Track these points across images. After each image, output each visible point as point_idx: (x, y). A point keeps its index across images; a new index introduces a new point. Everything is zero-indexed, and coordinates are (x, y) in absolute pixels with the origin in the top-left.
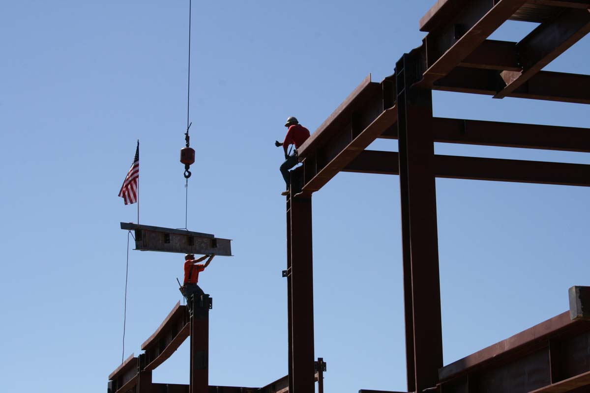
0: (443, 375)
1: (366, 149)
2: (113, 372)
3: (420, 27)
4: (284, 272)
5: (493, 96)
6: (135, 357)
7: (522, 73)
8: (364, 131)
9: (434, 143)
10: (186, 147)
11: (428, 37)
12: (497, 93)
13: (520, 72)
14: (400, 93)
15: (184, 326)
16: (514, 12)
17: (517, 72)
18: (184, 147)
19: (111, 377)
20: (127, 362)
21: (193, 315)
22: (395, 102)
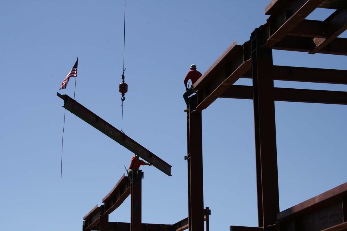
0: (279, 217)
1: (234, 84)
2: (86, 215)
3: (265, 12)
4: (185, 157)
5: (309, 53)
6: (98, 207)
7: (326, 39)
8: (232, 74)
9: (274, 81)
11: (270, 18)
12: (311, 51)
14: (253, 52)
15: (127, 188)
16: (321, 3)
17: (323, 39)
18: (121, 83)
19: (85, 218)
20: (94, 209)
21: (132, 182)
22: (251, 56)
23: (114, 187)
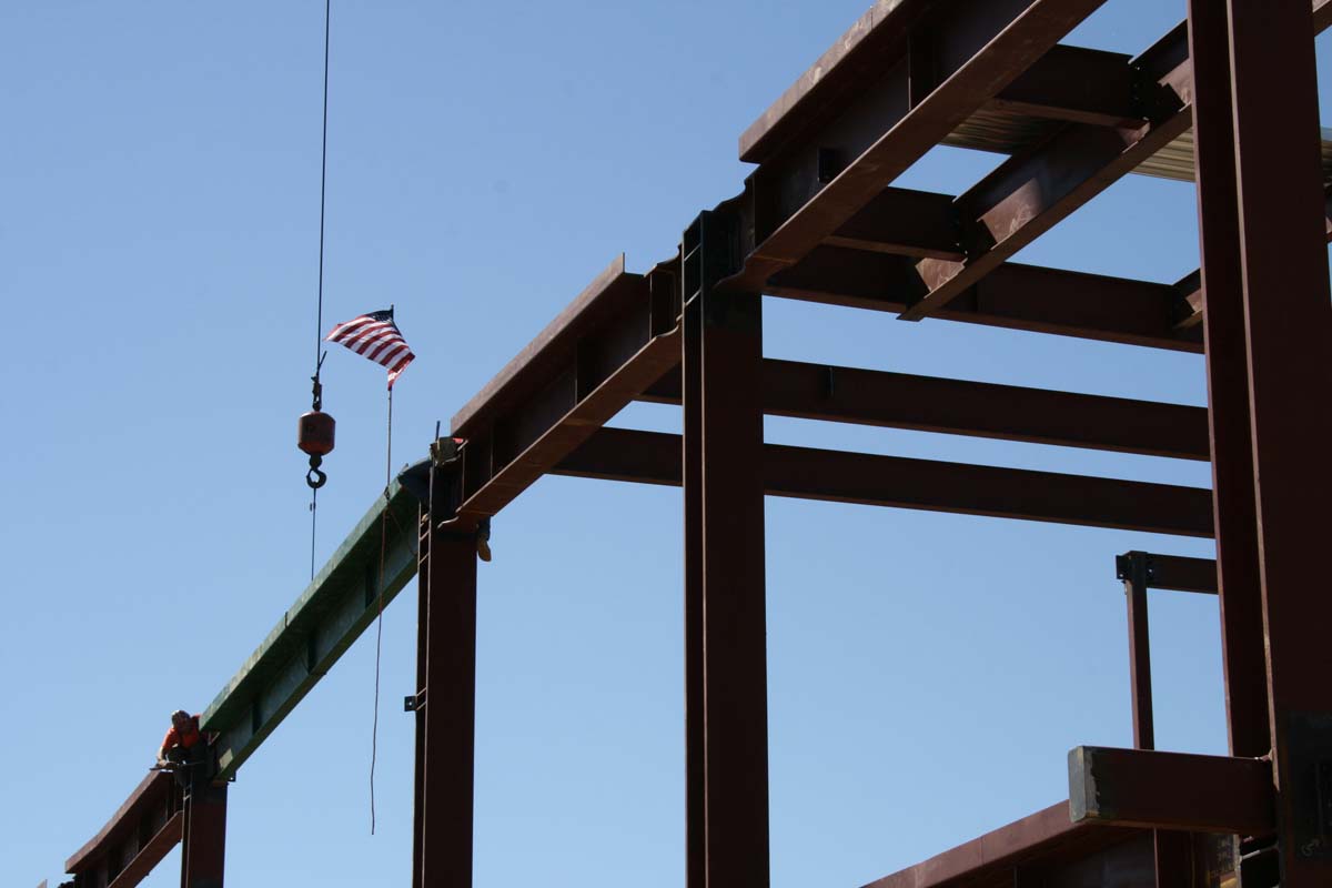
1: (608, 424)
4: (408, 699)
5: (898, 315)
7: (965, 264)
8: (604, 384)
9: (765, 416)
10: (313, 410)
12: (909, 308)
13: (961, 264)
14: (690, 301)
16: (952, 127)
17: (956, 263)
18: (309, 411)
21: (190, 795)
22: (678, 318)
23: (118, 813)
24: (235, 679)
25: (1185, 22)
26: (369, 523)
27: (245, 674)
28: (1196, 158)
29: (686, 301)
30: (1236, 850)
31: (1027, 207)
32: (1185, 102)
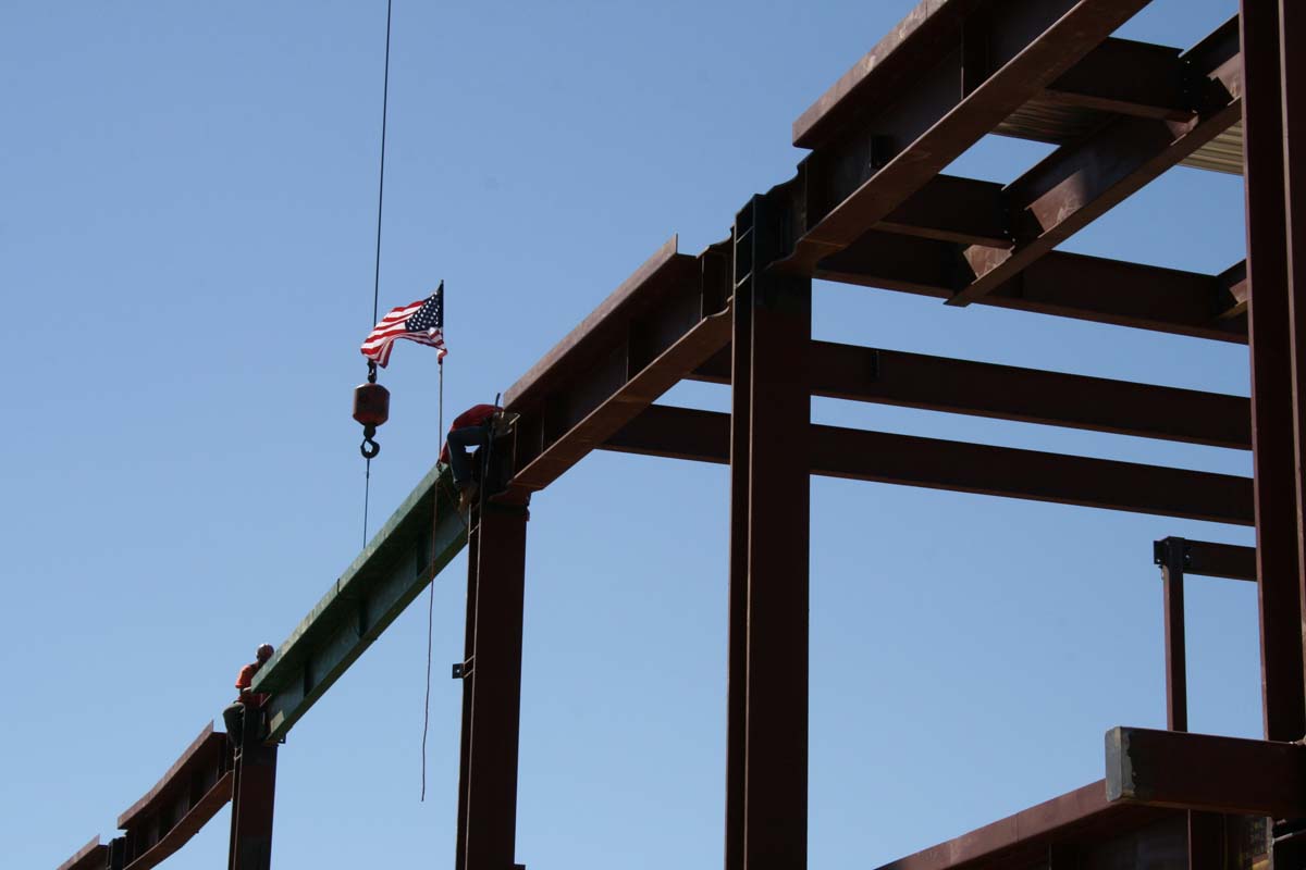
1: (656, 402)
3: (791, 139)
4: (456, 667)
5: (945, 300)
6: (101, 843)
7: (1012, 252)
8: (656, 361)
9: (812, 397)
10: (368, 382)
11: (809, 159)
12: (956, 293)
13: (1009, 251)
14: (742, 281)
15: (220, 777)
16: (1003, 117)
17: (1004, 251)
18: (364, 383)
20: (83, 854)
21: (241, 755)
22: (729, 299)
23: (170, 771)
24: (287, 642)
25: (1237, 17)
26: (422, 493)
27: (297, 638)
28: (1244, 152)
29: (737, 283)
30: (1269, 832)
31: (1075, 196)
32: (1234, 95)
